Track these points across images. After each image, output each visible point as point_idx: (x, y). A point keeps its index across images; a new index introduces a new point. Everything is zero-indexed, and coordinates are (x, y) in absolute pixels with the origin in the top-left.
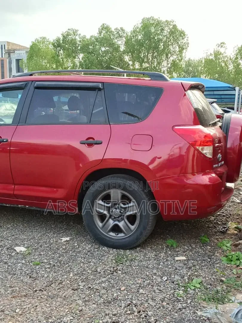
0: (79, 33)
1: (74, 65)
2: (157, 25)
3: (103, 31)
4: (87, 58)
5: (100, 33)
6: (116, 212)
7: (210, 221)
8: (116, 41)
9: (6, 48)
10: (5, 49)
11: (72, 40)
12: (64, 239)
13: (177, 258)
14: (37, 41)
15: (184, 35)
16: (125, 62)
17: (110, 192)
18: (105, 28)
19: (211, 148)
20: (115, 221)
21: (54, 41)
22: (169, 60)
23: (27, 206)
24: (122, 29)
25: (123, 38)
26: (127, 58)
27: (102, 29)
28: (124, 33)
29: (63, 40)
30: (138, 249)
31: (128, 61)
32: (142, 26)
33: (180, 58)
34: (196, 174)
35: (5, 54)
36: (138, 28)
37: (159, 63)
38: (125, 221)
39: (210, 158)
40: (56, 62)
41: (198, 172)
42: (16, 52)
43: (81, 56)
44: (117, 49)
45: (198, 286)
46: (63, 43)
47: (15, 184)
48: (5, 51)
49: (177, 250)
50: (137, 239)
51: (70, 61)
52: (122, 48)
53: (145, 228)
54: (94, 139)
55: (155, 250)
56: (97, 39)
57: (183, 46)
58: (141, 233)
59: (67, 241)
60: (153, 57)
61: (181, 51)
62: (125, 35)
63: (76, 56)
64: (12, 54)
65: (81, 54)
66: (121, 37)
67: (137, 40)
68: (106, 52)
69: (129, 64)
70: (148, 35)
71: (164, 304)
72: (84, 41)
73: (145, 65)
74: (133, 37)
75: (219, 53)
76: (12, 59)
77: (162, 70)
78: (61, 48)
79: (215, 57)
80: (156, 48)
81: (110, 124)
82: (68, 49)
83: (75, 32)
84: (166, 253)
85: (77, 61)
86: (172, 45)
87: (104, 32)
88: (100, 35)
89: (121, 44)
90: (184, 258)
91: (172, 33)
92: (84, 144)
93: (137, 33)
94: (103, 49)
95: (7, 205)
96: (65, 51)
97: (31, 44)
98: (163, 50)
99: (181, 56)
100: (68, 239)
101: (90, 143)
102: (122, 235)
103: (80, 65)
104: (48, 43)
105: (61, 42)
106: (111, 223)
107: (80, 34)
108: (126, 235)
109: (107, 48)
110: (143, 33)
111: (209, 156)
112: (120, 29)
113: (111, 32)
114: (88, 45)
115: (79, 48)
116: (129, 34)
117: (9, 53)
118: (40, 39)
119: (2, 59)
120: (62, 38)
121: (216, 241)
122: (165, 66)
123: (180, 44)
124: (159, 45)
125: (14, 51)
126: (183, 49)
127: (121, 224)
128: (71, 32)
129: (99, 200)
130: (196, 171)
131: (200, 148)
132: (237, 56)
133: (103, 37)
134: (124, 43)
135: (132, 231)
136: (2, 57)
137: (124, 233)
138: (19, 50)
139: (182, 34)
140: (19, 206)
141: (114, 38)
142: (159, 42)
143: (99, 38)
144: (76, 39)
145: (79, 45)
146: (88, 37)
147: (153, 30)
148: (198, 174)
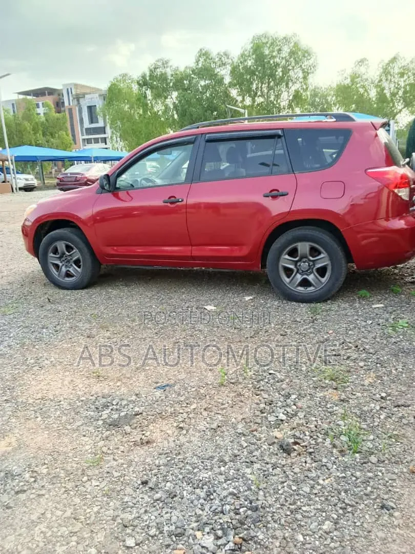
0: (170, 64)
1: (166, 108)
2: (272, 44)
3: (200, 59)
4: (183, 96)
5: (197, 62)
6: (304, 265)
7: (395, 273)
8: (218, 70)
9: (74, 93)
10: (72, 93)
11: (162, 74)
12: (247, 298)
13: (373, 306)
14: (115, 80)
15: (309, 55)
16: (232, 97)
17: (297, 245)
18: (204, 55)
19: (407, 190)
20: (303, 275)
21: (138, 78)
22: (290, 91)
23: (203, 268)
24: (226, 54)
25: (228, 66)
26: (234, 92)
27: (200, 56)
28: (228, 58)
29: (150, 76)
30: (329, 302)
31: (235, 96)
32: (252, 48)
33: (305, 87)
34: (390, 219)
35: (72, 100)
36: (246, 50)
37: (278, 96)
38: (314, 274)
39: (407, 201)
40: (143, 106)
41: (394, 217)
42: (86, 96)
43: (175, 94)
44: (220, 81)
45: (407, 325)
46: (150, 79)
47: (192, 246)
48: (72, 96)
49: (371, 300)
50: (329, 291)
51: (160, 102)
52: (227, 80)
53: (337, 280)
54: (278, 191)
55: (347, 301)
56: (193, 71)
57: (308, 70)
58: (334, 284)
59: (251, 299)
60: (269, 88)
61: (305, 78)
62: (230, 61)
63: (168, 95)
64: (81, 100)
65: (174, 93)
66: (224, 64)
67: (245, 68)
68: (206, 87)
69: (237, 101)
70: (260, 58)
71: (378, 340)
72: (177, 74)
73: (259, 100)
74: (241, 63)
75: (357, 75)
76: (82, 106)
77: (282, 105)
78: (148, 87)
79: (351, 81)
80: (272, 76)
81: (294, 173)
82: (157, 88)
83: (165, 63)
84: (360, 303)
85: (169, 102)
86: (294, 70)
87: (202, 60)
88: (198, 65)
89: (225, 74)
90: (382, 305)
91: (292, 53)
92: (268, 196)
93: (246, 58)
94: (203, 83)
95: (182, 269)
96: (154, 90)
97: (109, 85)
98: (282, 78)
99: (306, 84)
100: (251, 297)
101: (275, 195)
102: (312, 288)
103: (174, 107)
104: (129, 81)
105: (148, 79)
106: (299, 277)
107: (171, 66)
108: (316, 288)
109: (207, 82)
110: (254, 56)
111: (406, 198)
112: (223, 54)
113: (211, 59)
114: (182, 79)
115: (171, 84)
116: (236, 60)
117: (78, 98)
118: (119, 78)
119: (70, 107)
120: (148, 74)
121: (408, 290)
122: (285, 98)
123: (304, 67)
124: (276, 71)
125: (84, 95)
126: (308, 74)
127: (311, 278)
128: (160, 64)
129: (285, 254)
130: (390, 216)
131: (396, 191)
132: (380, 77)
133: (201, 68)
134: (229, 72)
135: (322, 283)
136: (69, 104)
137: (314, 286)
138: (90, 94)
139: (307, 54)
140: (195, 268)
141: (215, 67)
142: (276, 67)
143: (197, 68)
144: (166, 73)
145: (171, 80)
146: (182, 69)
147: (267, 52)
148: (393, 219)
